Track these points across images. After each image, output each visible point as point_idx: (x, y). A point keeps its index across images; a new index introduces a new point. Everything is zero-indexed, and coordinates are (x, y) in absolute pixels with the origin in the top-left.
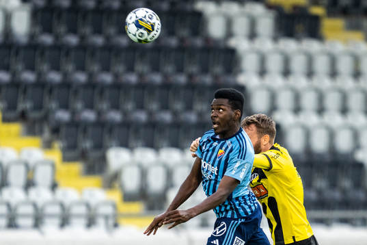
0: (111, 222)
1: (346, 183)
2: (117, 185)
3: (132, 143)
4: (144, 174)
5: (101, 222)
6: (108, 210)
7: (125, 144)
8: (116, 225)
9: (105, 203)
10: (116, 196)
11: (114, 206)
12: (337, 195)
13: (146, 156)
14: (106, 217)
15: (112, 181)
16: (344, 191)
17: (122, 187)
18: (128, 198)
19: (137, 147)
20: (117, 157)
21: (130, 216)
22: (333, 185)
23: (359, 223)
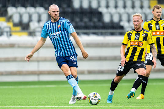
0: (9, 34)
1: (95, 20)
2: (11, 20)
3: (16, 5)
4: (21, 16)
5: (5, 34)
6: (8, 29)
7: (14, 6)
8: (11, 35)
9: (7, 27)
10: (10, 24)
11: (10, 28)
12: (92, 24)
13: (22, 10)
14: (7, 32)
15: (9, 19)
16: (94, 23)
17: (13, 21)
18: (15, 25)
19: (18, 6)
20: (11, 10)
21: (16, 32)
22: (90, 20)
23: (100, 34)
